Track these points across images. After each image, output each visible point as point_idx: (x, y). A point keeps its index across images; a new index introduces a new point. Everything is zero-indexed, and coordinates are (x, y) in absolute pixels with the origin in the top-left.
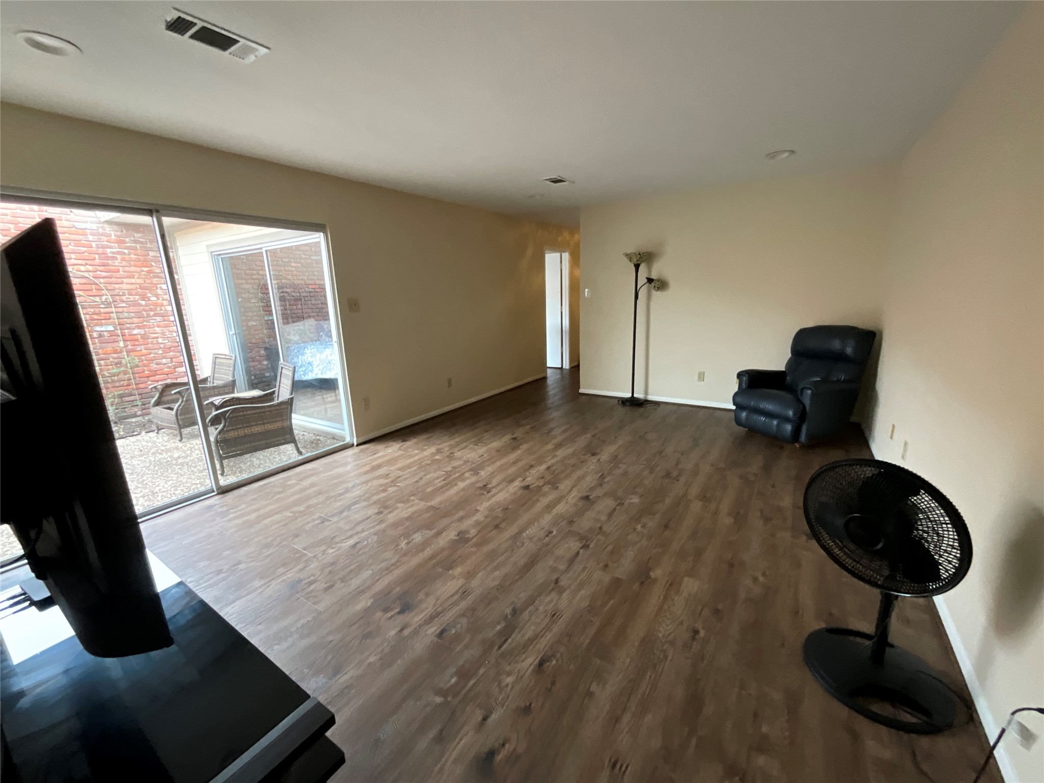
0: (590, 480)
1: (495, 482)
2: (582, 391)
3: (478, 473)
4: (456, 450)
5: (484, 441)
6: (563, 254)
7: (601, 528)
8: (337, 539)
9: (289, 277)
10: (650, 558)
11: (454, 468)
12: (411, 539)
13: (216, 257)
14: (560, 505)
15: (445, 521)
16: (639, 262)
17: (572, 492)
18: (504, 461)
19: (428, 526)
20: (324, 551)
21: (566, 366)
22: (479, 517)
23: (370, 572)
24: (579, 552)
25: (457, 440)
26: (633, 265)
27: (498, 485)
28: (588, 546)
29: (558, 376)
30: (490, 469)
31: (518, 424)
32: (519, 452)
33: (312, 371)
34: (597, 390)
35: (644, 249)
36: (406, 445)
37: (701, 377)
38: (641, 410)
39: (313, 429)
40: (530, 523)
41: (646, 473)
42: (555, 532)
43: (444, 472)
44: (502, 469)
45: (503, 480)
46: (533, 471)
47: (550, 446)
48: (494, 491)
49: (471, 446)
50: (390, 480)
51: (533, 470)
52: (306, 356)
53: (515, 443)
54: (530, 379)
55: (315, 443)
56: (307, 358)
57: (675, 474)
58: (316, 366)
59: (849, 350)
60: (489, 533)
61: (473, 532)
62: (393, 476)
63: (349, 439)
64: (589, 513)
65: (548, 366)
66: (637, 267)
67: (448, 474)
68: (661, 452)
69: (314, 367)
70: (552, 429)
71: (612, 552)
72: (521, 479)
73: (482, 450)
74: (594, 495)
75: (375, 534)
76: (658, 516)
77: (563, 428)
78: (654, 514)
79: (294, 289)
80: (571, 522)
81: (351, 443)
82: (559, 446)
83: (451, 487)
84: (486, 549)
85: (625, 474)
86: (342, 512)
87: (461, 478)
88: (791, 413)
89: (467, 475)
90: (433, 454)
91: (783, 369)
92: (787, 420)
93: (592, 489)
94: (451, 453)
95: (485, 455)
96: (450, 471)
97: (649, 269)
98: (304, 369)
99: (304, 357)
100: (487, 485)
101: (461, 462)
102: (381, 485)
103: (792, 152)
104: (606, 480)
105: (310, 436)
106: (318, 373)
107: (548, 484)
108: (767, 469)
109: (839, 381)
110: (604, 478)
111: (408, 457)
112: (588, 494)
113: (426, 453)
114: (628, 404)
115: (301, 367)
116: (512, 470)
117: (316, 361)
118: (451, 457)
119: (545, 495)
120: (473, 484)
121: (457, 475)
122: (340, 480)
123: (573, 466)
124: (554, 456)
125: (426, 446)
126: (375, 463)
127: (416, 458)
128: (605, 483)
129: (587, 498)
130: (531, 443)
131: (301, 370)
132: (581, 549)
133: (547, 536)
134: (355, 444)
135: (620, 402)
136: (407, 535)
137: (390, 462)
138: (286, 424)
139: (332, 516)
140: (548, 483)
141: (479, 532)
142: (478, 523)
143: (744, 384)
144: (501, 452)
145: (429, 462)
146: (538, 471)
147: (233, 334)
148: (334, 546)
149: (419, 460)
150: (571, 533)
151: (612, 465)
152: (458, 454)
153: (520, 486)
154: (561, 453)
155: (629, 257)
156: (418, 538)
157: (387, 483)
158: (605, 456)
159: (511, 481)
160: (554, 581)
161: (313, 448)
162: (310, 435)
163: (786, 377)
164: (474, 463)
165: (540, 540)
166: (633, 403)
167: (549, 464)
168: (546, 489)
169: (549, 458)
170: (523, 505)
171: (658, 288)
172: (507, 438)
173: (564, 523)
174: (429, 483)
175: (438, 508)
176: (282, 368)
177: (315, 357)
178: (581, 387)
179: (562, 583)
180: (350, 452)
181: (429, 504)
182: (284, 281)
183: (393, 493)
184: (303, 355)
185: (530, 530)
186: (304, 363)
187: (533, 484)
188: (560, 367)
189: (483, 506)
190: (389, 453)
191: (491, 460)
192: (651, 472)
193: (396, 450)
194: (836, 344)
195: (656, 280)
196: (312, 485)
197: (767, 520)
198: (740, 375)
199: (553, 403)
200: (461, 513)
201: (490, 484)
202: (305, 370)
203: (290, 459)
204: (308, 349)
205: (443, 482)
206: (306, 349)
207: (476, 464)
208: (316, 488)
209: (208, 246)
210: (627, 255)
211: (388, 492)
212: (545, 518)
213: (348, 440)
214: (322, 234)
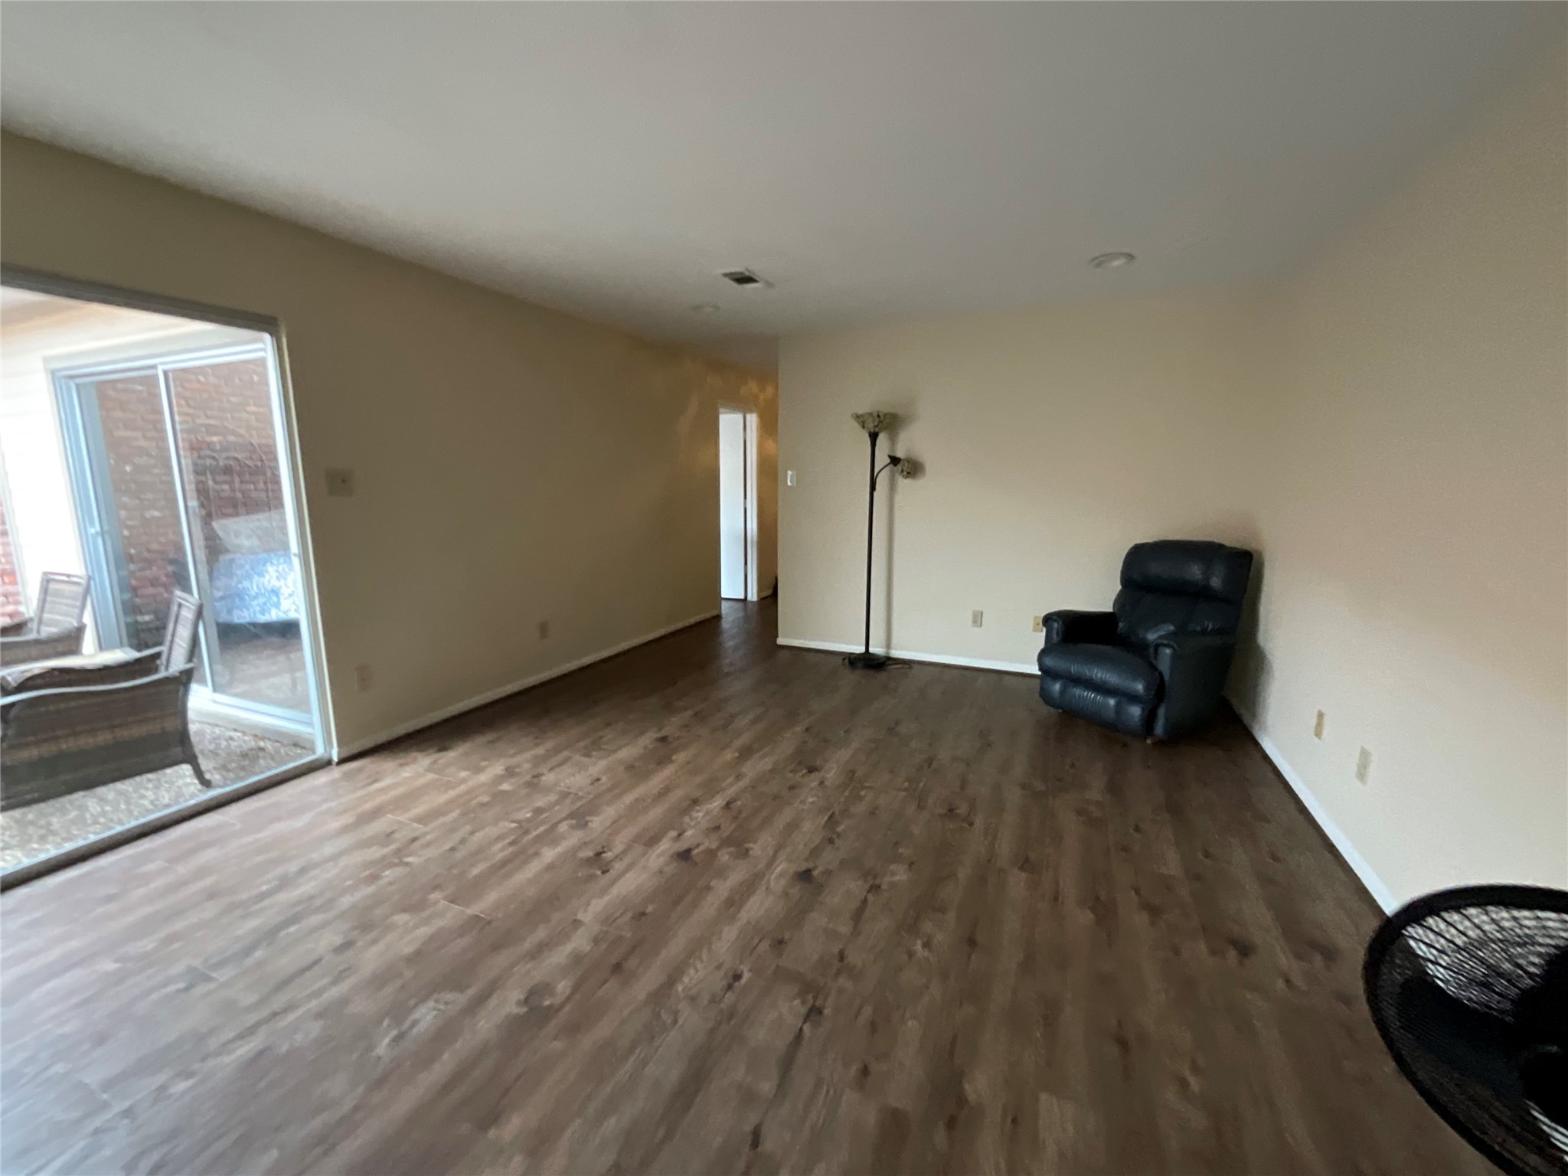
0: (811, 829)
1: (618, 847)
2: (781, 641)
3: (587, 822)
4: (543, 769)
5: (605, 747)
6: (748, 416)
7: (842, 957)
8: (213, 1044)
9: (242, 431)
10: (955, 1037)
11: (539, 811)
12: (407, 1024)
13: (63, 380)
14: (752, 900)
15: (502, 959)
16: (877, 430)
17: (775, 864)
18: (640, 790)
19: (454, 980)
20: (163, 1088)
21: (753, 596)
22: (580, 942)
23: (274, 1153)
24: (801, 1029)
25: (550, 744)
26: (867, 435)
27: (624, 852)
28: (820, 1012)
29: (741, 614)
30: (610, 812)
31: (669, 708)
32: (668, 771)
33: (277, 605)
34: (805, 639)
35: (885, 409)
36: (444, 760)
37: (978, 619)
38: (882, 676)
39: (254, 726)
40: (692, 952)
41: (911, 809)
42: (746, 976)
43: (513, 822)
44: (637, 809)
45: (636, 839)
46: (699, 814)
47: (729, 755)
48: (618, 866)
49: (577, 757)
50: (393, 847)
51: (698, 811)
52: (267, 576)
53: (663, 752)
54: (692, 620)
55: (250, 757)
56: (269, 582)
57: (963, 809)
58: (286, 595)
59: (1216, 582)
60: (600, 988)
61: (563, 987)
62: (401, 836)
63: (323, 751)
64: (814, 915)
65: (723, 596)
66: (874, 437)
67: (524, 828)
68: (930, 761)
69: (282, 597)
70: (733, 717)
71: (873, 1027)
72: (673, 834)
73: (598, 766)
74: (820, 869)
75: (319, 1015)
76: (951, 916)
77: (750, 716)
78: (942, 910)
79: (250, 452)
80: (779, 943)
81: (326, 756)
82: (746, 753)
83: (526, 862)
84: (588, 1041)
85: (873, 813)
86: (248, 951)
87: (549, 837)
88: (1140, 687)
89: (563, 827)
90: (500, 779)
91: (1110, 610)
92: (1133, 698)
93: (815, 853)
94: (534, 777)
95: (604, 779)
96: (528, 820)
97: (893, 440)
98: (261, 600)
99: (261, 580)
100: (604, 852)
101: (552, 798)
102: (368, 865)
103: (1130, 257)
104: (840, 829)
105: (244, 741)
106: (290, 610)
107: (729, 846)
108: (1114, 789)
109: (1204, 632)
110: (837, 824)
111: (442, 789)
112: (810, 865)
113: (483, 778)
114: (860, 665)
115: (255, 597)
116: (656, 813)
117: (287, 587)
118: (534, 784)
119: (721, 873)
120: (575, 850)
121: (542, 829)
122: (275, 854)
123: (776, 797)
124: (739, 777)
125: (485, 760)
126: (368, 806)
127: (463, 788)
128: (839, 835)
129: (805, 876)
130: (692, 751)
131: (255, 602)
132: (804, 1023)
133: (730, 987)
134: (335, 759)
135: (847, 661)
136: (398, 1012)
137: (401, 803)
138: (170, 725)
139: (220, 965)
140: (726, 842)
141: (576, 988)
142: (577, 959)
143: (1055, 636)
144: (637, 771)
145: (485, 799)
146: (707, 813)
147: (97, 533)
148: (196, 1066)
149: (467, 793)
150: (782, 975)
151: (846, 793)
152: (549, 778)
153: (672, 851)
154: (752, 769)
155: (861, 419)
156: (426, 1016)
157: (384, 857)
158: (832, 773)
159: (652, 841)
160: (750, 1138)
161: (243, 768)
162: (246, 738)
163: (1117, 623)
164: (580, 798)
165: (714, 1000)
166: (869, 663)
167: (731, 792)
168: (724, 857)
169: (730, 780)
170: (676, 902)
171: (908, 473)
172: (648, 740)
173: (765, 946)
174: (478, 853)
175: (489, 923)
176: (180, 605)
177: (286, 579)
178: (779, 635)
179: (768, 1144)
180: (320, 779)
181: (470, 911)
182: (231, 438)
183: (391, 884)
184: (261, 575)
185: (692, 971)
186: (263, 591)
187: (698, 845)
188: (742, 597)
189: (591, 909)
190: (406, 778)
191: (616, 790)
192: (921, 807)
193: (421, 770)
194: (1195, 572)
195: (903, 460)
196: (201, 873)
197: (1154, 911)
198: (1048, 620)
199: (731, 664)
200: (541, 934)
201: (610, 850)
202: (265, 604)
203: (177, 802)
204: (272, 563)
205: (511, 849)
206: (268, 565)
207: (584, 801)
208: (209, 881)
209: (46, 360)
210: (857, 417)
211: (381, 882)
212: (724, 935)
213: (320, 751)
214: (267, 337)
